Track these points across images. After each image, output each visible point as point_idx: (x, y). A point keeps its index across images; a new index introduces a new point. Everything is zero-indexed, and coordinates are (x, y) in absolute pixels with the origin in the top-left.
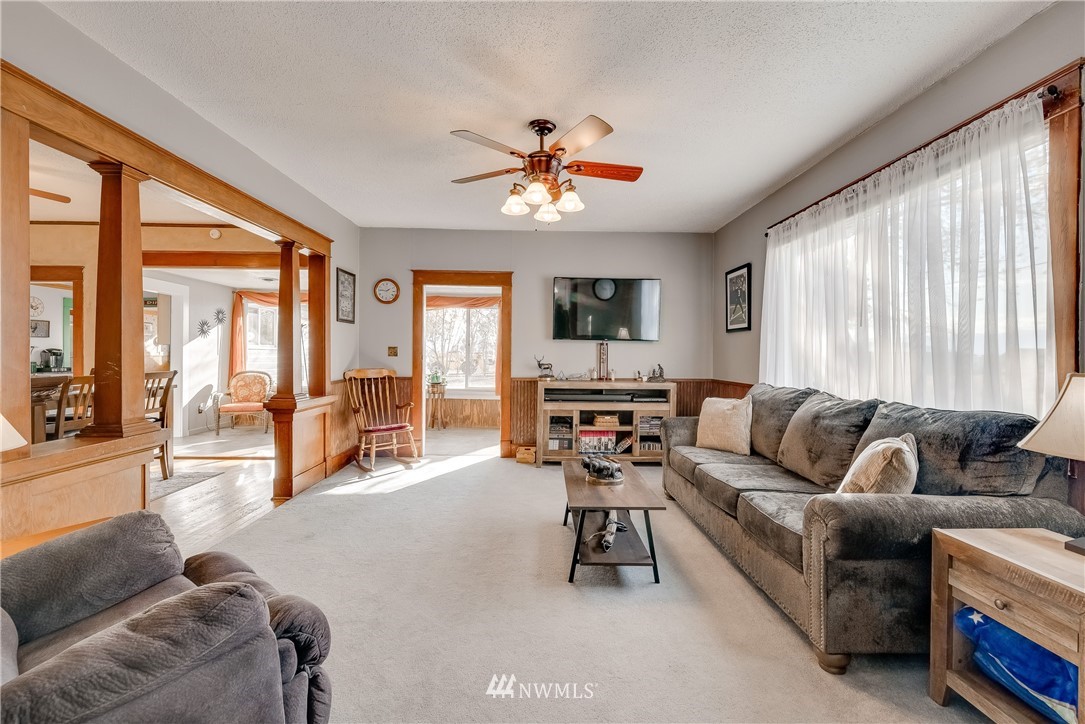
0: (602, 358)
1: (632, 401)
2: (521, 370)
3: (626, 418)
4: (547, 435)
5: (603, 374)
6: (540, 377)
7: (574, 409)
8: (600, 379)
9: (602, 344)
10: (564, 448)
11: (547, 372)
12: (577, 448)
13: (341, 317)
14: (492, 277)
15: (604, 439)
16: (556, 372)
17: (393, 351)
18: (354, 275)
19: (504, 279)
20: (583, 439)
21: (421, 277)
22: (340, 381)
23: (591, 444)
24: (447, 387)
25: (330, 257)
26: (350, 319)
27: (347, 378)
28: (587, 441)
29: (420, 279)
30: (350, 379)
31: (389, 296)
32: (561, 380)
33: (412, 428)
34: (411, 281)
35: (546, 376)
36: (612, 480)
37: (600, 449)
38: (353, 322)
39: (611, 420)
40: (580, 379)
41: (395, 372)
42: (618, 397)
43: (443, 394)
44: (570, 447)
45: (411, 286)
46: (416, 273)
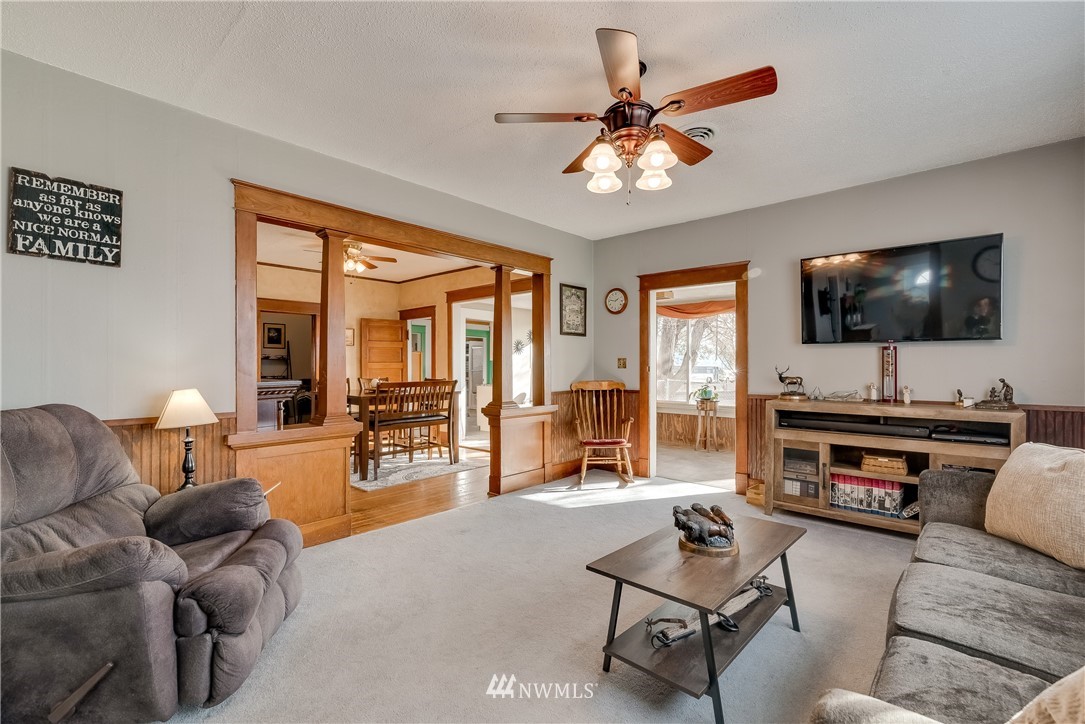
0: (887, 367)
1: (929, 437)
2: (762, 384)
3: (917, 463)
4: (780, 473)
5: (889, 392)
6: (783, 394)
7: (822, 442)
8: (884, 401)
9: (885, 348)
10: (808, 495)
11: (792, 388)
12: (826, 498)
13: (565, 329)
14: (724, 271)
15: (877, 492)
16: (809, 388)
17: (622, 363)
18: (585, 289)
19: (735, 272)
20: (841, 486)
21: (649, 282)
22: (567, 392)
23: (855, 495)
24: (719, 404)
25: (549, 276)
26: (581, 331)
27: (574, 389)
28: (848, 490)
29: (646, 284)
30: (577, 392)
31: (616, 306)
32: (816, 399)
33: (629, 445)
34: (638, 288)
35: (793, 393)
36: (704, 547)
37: (869, 505)
38: (584, 335)
39: (890, 464)
40: (847, 400)
41: (624, 385)
42: (901, 430)
43: (715, 411)
44: (816, 496)
45: (638, 293)
46: (642, 278)
